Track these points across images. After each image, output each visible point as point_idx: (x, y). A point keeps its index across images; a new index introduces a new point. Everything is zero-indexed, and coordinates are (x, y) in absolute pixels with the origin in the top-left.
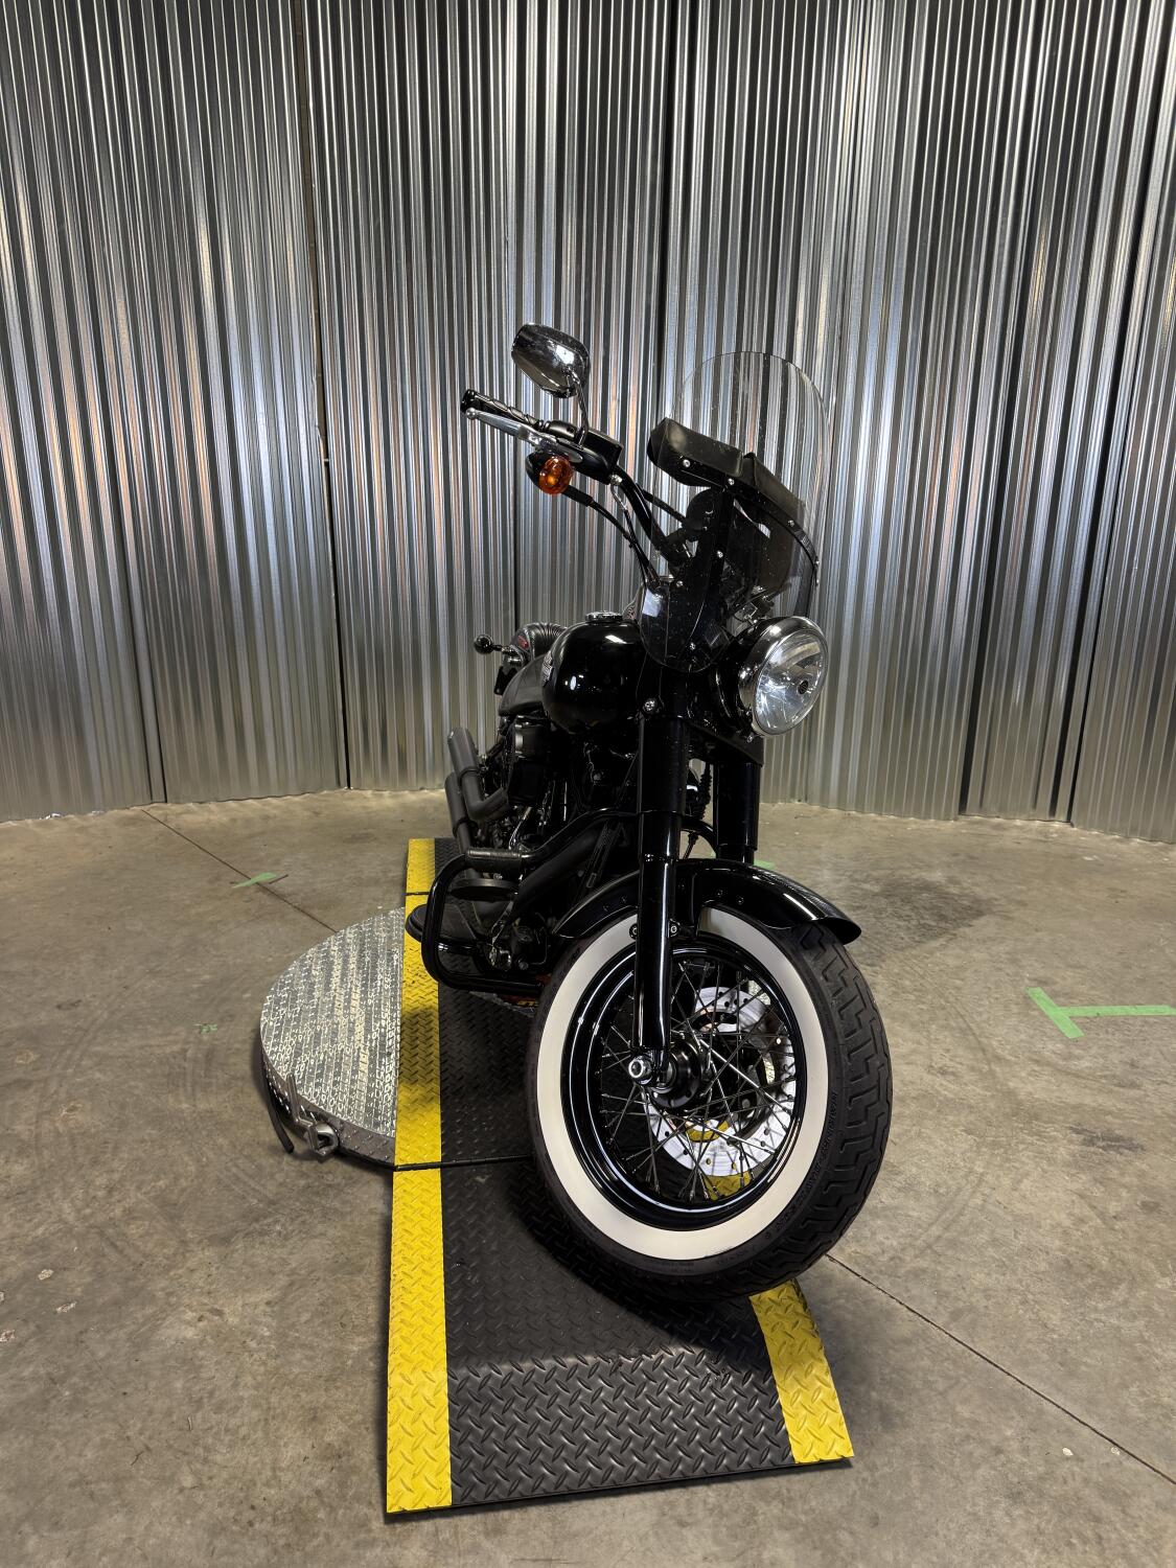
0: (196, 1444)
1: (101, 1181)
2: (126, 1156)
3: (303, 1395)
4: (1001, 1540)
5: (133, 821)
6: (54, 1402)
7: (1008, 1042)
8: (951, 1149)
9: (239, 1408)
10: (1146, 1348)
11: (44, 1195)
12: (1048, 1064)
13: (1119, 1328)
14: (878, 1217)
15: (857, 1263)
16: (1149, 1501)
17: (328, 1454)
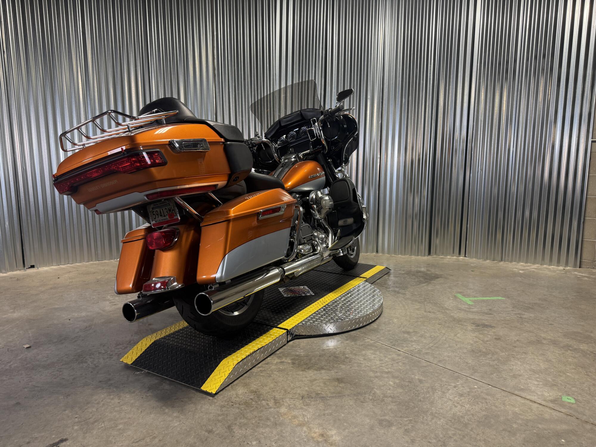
4: (458, 403)
7: (450, 306)
8: (434, 328)
10: (498, 366)
12: (463, 310)
13: (489, 363)
14: (413, 342)
15: (408, 352)
16: (500, 395)
17: (252, 392)
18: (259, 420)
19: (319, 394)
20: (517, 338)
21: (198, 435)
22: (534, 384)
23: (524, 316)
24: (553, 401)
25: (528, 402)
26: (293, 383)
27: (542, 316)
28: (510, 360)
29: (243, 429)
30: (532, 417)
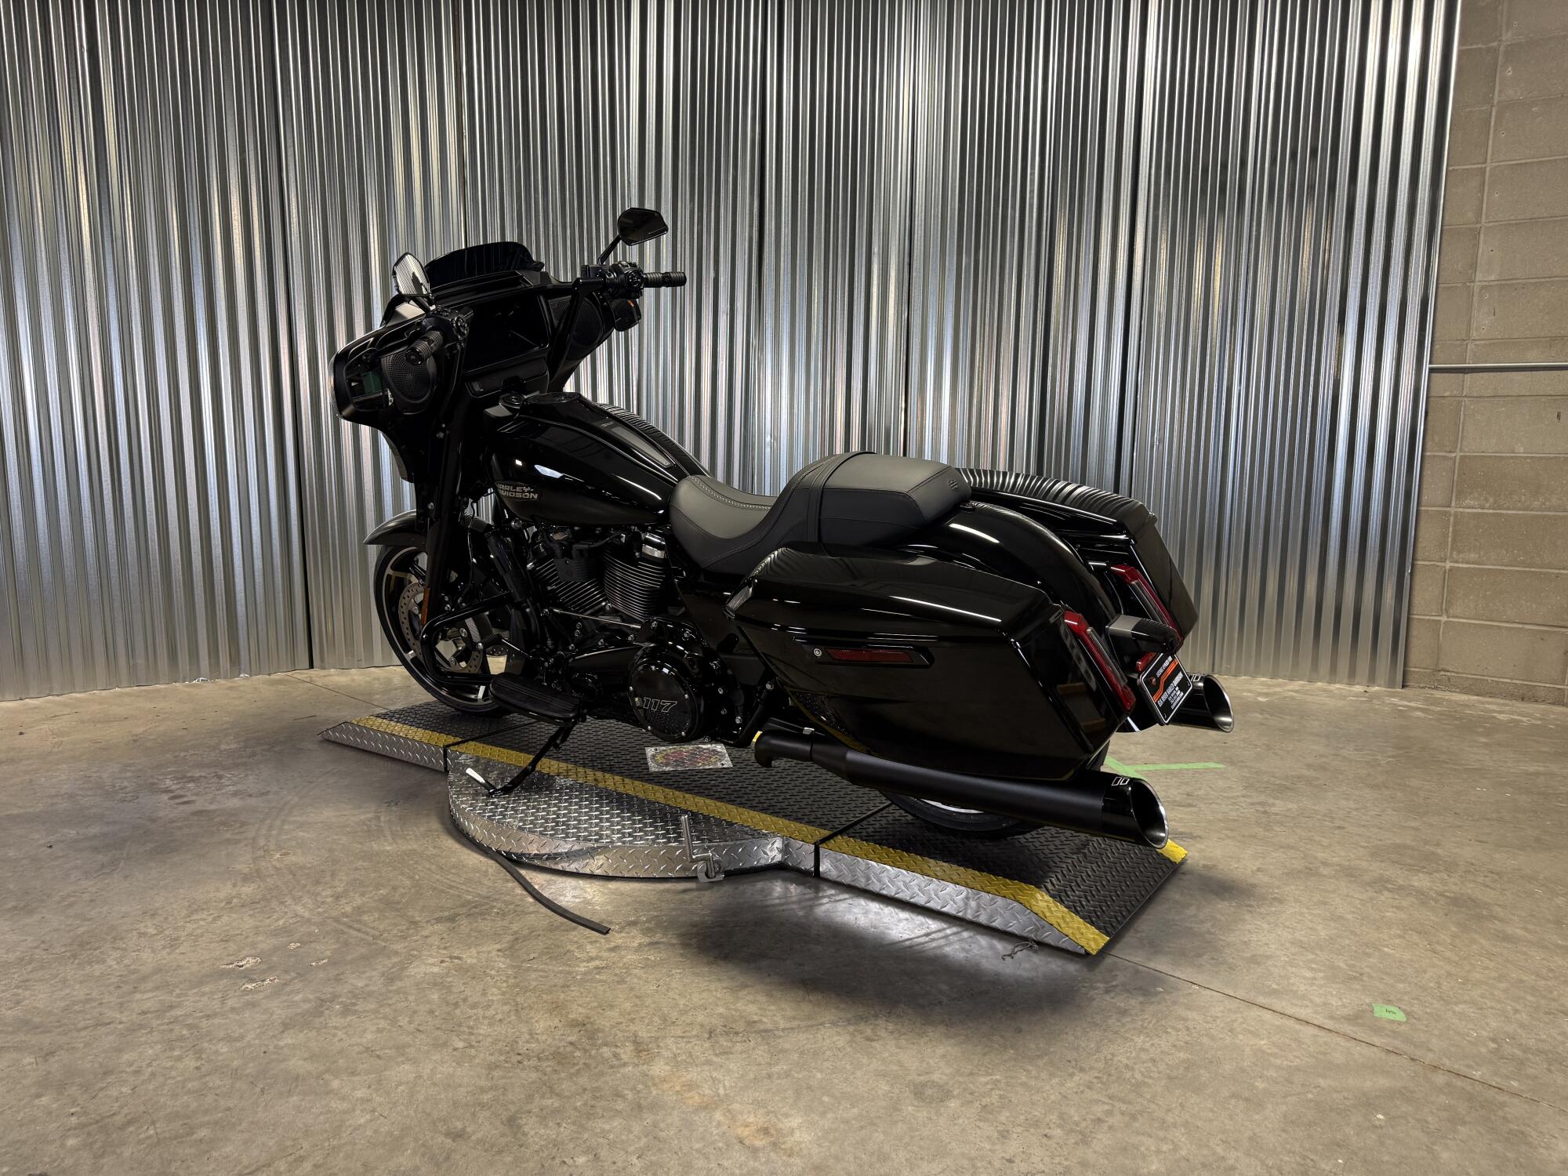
0: (460, 1025)
1: (329, 892)
2: (344, 878)
3: (544, 996)
5: (281, 682)
6: (327, 1012)
9: (490, 1006)
11: (277, 903)
16: (1221, 1008)
17: (575, 1024)
18: (595, 1098)
19: (755, 1022)
20: (1258, 864)
21: (423, 1145)
22: (1305, 978)
23: (1273, 810)
24: (1355, 1018)
25: (1291, 1023)
26: (685, 997)
27: (1316, 808)
28: (1244, 920)
29: (551, 1124)
30: (1302, 1060)
